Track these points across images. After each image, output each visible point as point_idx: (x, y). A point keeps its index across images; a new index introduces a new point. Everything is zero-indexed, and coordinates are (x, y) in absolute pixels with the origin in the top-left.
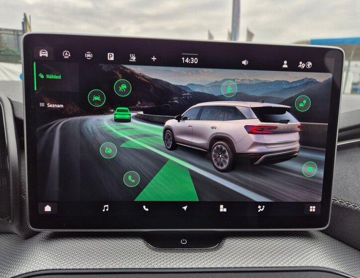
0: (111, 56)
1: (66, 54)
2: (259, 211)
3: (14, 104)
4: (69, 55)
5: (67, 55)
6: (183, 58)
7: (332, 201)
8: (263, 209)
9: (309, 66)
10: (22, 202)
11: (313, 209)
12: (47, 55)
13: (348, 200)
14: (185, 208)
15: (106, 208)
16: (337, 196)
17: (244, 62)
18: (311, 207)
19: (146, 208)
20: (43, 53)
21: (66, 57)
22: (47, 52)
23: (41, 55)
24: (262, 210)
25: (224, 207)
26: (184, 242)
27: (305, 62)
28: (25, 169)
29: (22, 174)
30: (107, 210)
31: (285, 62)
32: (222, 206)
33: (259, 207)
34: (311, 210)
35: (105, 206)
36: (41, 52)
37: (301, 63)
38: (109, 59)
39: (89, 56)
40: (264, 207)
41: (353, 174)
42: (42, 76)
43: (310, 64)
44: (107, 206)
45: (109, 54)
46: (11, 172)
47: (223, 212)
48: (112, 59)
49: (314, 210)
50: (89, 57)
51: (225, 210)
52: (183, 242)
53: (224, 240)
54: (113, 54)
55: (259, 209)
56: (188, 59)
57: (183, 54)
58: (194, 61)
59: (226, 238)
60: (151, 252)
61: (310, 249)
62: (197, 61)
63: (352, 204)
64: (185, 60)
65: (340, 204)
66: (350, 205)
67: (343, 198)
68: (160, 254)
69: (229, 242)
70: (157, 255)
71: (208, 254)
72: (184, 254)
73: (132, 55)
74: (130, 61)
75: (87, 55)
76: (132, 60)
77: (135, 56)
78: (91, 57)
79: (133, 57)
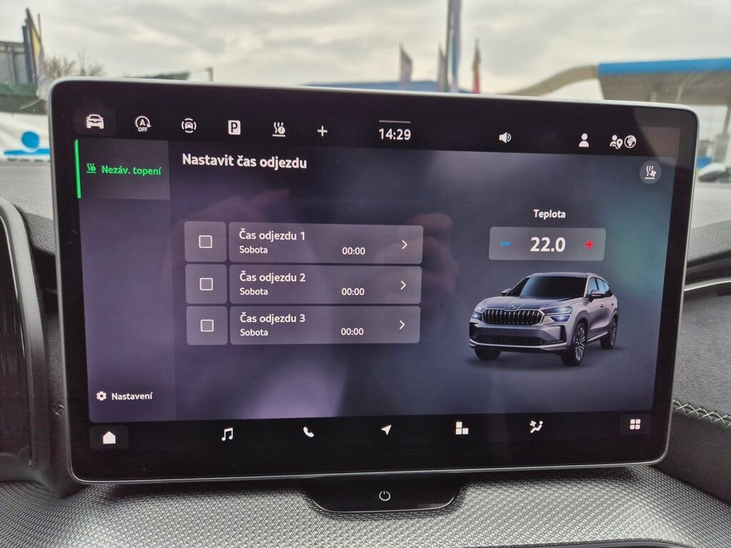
0: (234, 126)
1: (142, 123)
2: (532, 432)
3: (30, 220)
4: (149, 126)
5: (143, 124)
6: (382, 130)
7: (672, 406)
8: (540, 426)
9: (630, 143)
12: (101, 126)
13: (702, 404)
14: (387, 429)
15: (229, 434)
16: (683, 396)
17: (504, 138)
18: (633, 421)
19: (309, 431)
20: (95, 122)
21: (141, 130)
22: (101, 119)
23: (89, 125)
24: (538, 429)
25: (464, 426)
26: (385, 497)
27: (622, 136)
30: (231, 438)
31: (585, 136)
32: (459, 424)
33: (533, 423)
34: (632, 427)
35: (226, 430)
36: (89, 118)
37: (615, 137)
38: (230, 133)
39: (189, 126)
40: (541, 423)
41: (709, 351)
42: (92, 169)
43: (632, 140)
44: (231, 429)
45: (230, 122)
46: (30, 363)
47: (462, 436)
48: (237, 132)
49: (638, 427)
50: (189, 129)
52: (382, 496)
53: (465, 490)
54: (238, 123)
55: (532, 427)
56: (391, 130)
57: (380, 121)
58: (403, 136)
59: (468, 486)
60: (322, 520)
61: (630, 503)
62: (409, 135)
63: (709, 412)
64: (385, 134)
65: (687, 412)
66: (705, 413)
67: (691, 401)
68: (340, 525)
69: (474, 495)
70: (334, 526)
71: (435, 521)
72: (388, 523)
73: (279, 124)
74: (274, 135)
75: (186, 124)
76: (278, 133)
77: (283, 126)
78: (193, 130)
79: (280, 129)
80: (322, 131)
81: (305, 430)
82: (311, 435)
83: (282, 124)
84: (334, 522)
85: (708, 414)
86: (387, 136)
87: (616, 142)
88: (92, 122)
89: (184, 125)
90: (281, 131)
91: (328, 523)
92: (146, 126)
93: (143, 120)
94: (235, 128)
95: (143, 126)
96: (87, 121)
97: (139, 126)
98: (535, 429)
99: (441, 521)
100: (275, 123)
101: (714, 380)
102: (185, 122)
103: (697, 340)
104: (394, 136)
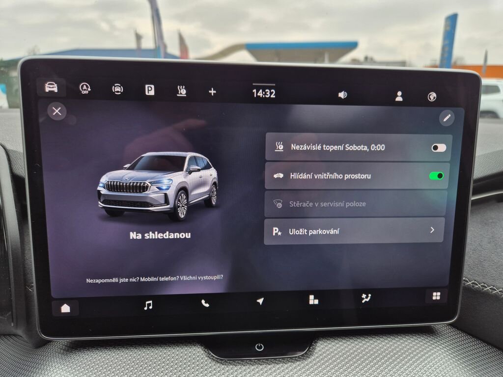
0: (150, 89)
1: (85, 87)
3: (11, 154)
4: (89, 90)
5: (85, 89)
6: (255, 91)
7: (463, 282)
8: (369, 298)
9: (432, 98)
10: (28, 297)
12: (56, 90)
13: (484, 281)
14: (261, 301)
15: (149, 305)
16: (470, 275)
17: (342, 95)
18: (435, 294)
19: (206, 303)
20: (51, 87)
21: (84, 92)
22: (56, 85)
23: (47, 90)
24: (368, 300)
25: (315, 298)
26: (260, 348)
28: (30, 249)
29: (27, 257)
30: (151, 307)
31: (399, 93)
32: (312, 297)
33: (364, 296)
34: (434, 298)
35: (147, 303)
36: (47, 85)
38: (147, 94)
39: (118, 89)
41: (489, 243)
43: (433, 95)
44: (151, 302)
45: (147, 86)
46: (11, 257)
47: (314, 305)
48: (152, 93)
49: (438, 298)
50: (118, 92)
51: (316, 302)
52: (258, 347)
53: (316, 342)
54: (153, 86)
55: (363, 299)
56: (261, 91)
57: (254, 84)
59: (318, 340)
60: (214, 365)
61: (432, 351)
62: (274, 94)
63: (489, 286)
64: (257, 93)
65: (473, 287)
66: (486, 287)
67: (476, 279)
68: (227, 369)
69: (322, 346)
70: (223, 369)
71: (295, 365)
72: (261, 367)
73: (181, 87)
74: (178, 95)
75: (116, 88)
76: (181, 94)
77: (185, 89)
78: (121, 92)
79: (182, 91)
80: (212, 92)
81: (203, 302)
82: (207, 305)
83: (184, 87)
84: (223, 367)
85: (488, 288)
86: (258, 94)
88: (50, 87)
89: (114, 88)
90: (183, 92)
91: (219, 367)
92: (87, 90)
93: (85, 86)
94: (150, 91)
95: (85, 90)
96: (46, 87)
97: (83, 90)
98: (365, 300)
99: (298, 365)
100: (179, 87)
101: (493, 263)
102: (115, 86)
103: (481, 235)
104: (263, 94)
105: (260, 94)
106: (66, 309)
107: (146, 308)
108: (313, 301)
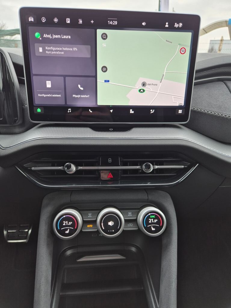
1: (43, 19)
4: (45, 20)
5: (44, 20)
6: (109, 22)
8: (153, 111)
11: (180, 111)
12: (33, 20)
14: (111, 111)
15: (70, 110)
17: (144, 24)
20: (31, 19)
21: (43, 21)
22: (33, 18)
23: (30, 20)
24: (153, 112)
25: (132, 111)
26: (111, 129)
27: (178, 23)
30: (70, 111)
31: (167, 23)
32: (131, 110)
34: (179, 112)
35: (69, 109)
36: (29, 18)
37: (176, 24)
38: (67, 22)
40: (154, 110)
43: (181, 25)
44: (70, 109)
45: (67, 19)
47: (132, 113)
48: (69, 22)
50: (56, 21)
51: (133, 112)
54: (69, 19)
55: (151, 112)
56: (111, 22)
57: (108, 19)
58: (115, 23)
62: (117, 23)
64: (110, 22)
74: (79, 23)
80: (92, 22)
81: (90, 110)
82: (91, 112)
83: (81, 19)
87: (176, 25)
90: (81, 22)
94: (68, 21)
100: (79, 19)
102: (55, 19)
105: (111, 23)
106: (39, 110)
107: (68, 112)
108: (132, 112)
